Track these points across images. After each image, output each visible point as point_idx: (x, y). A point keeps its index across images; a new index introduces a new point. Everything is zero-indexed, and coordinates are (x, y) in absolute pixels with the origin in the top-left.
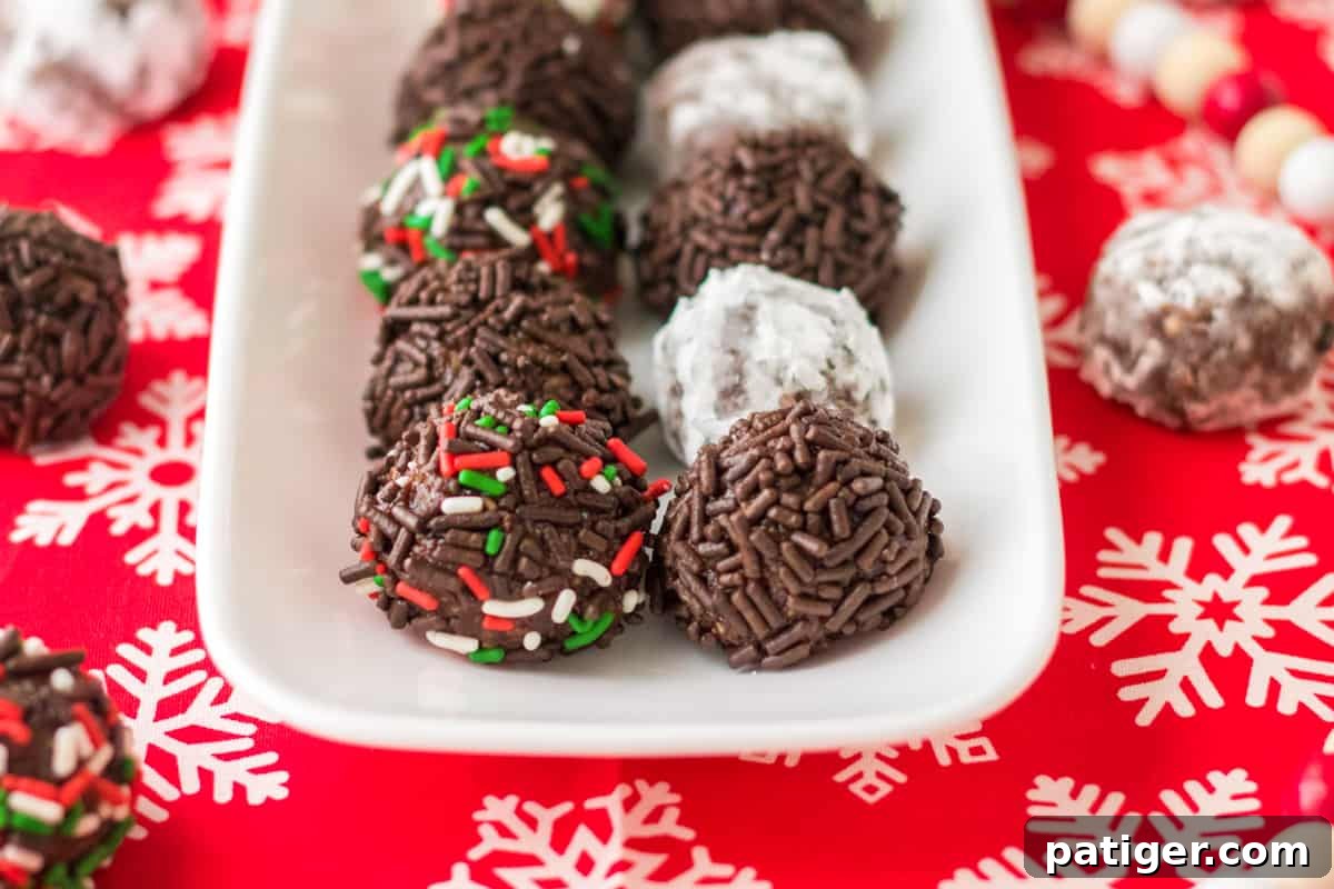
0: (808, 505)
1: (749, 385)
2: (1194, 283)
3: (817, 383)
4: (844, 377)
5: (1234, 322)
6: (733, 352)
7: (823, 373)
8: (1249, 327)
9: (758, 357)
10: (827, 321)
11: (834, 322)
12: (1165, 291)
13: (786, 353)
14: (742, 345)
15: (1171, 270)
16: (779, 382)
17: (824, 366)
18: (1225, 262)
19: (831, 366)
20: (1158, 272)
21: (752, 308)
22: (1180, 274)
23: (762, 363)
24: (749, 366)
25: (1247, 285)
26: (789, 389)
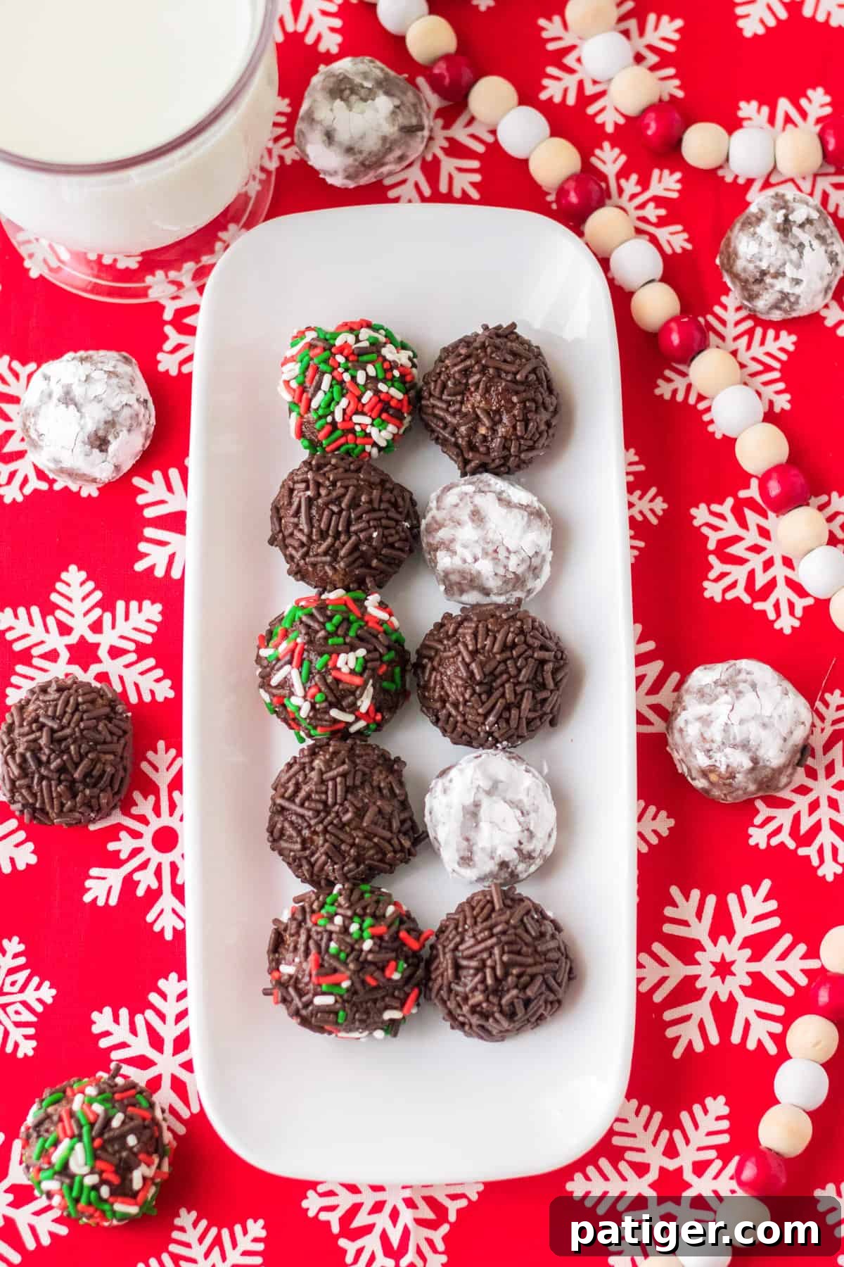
0: (504, 1001)
1: (476, 858)
2: (726, 756)
3: (512, 856)
4: (527, 847)
5: (748, 779)
6: (467, 840)
7: (516, 849)
8: (755, 781)
9: (480, 845)
10: (518, 813)
11: (522, 813)
12: (710, 758)
13: (497, 842)
14: (472, 835)
15: (715, 746)
16: (492, 858)
17: (517, 845)
18: (745, 746)
19: (520, 843)
20: (707, 746)
21: (477, 805)
22: (719, 749)
23: (483, 849)
24: (475, 848)
25: (755, 761)
26: (497, 860)
